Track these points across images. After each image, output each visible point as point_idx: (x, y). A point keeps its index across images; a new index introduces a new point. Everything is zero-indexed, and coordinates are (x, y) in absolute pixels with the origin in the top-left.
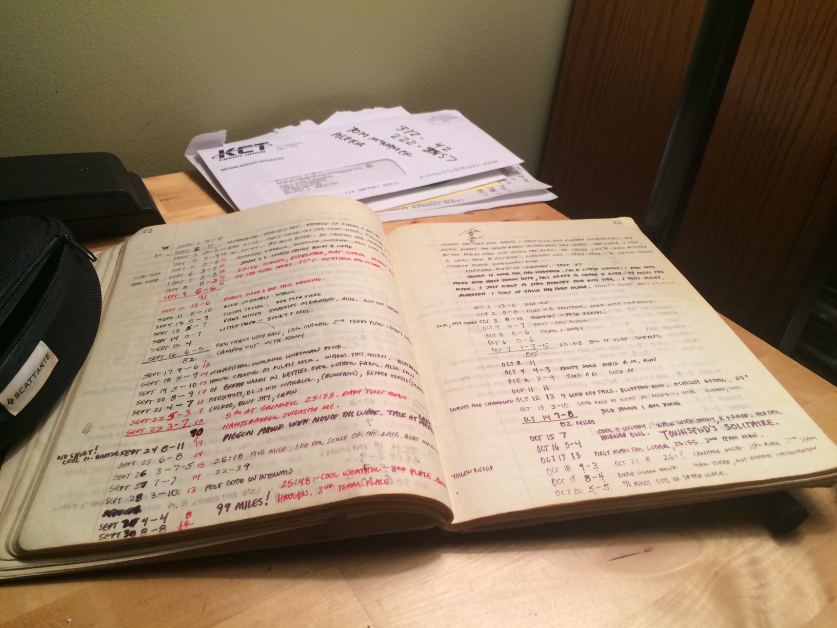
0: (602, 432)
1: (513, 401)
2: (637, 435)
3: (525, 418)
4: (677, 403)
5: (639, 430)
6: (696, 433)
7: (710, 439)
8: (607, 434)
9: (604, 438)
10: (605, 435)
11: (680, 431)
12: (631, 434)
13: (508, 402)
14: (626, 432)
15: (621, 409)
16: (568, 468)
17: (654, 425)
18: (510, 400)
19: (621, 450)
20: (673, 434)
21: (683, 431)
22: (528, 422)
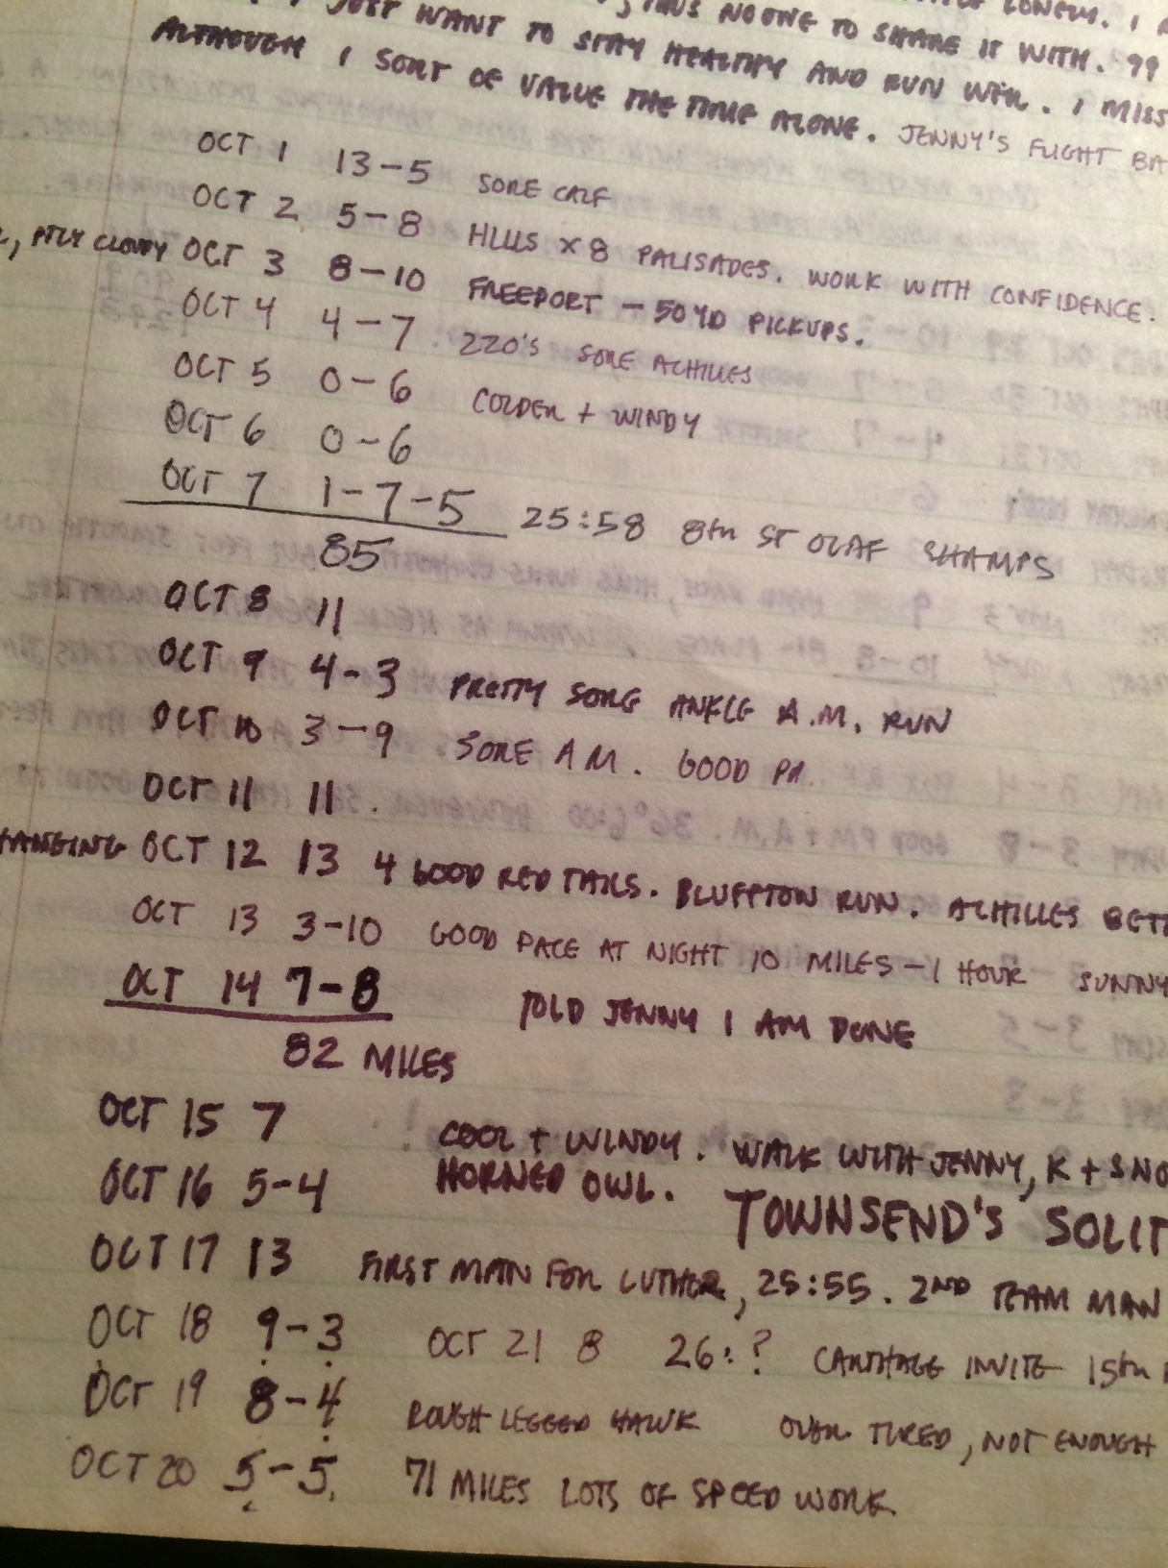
0: (460, 1141)
1: (121, 847)
2: (613, 1191)
3: (135, 967)
4: (900, 1035)
5: (639, 1164)
6: (892, 1237)
7: (937, 1285)
8: (477, 1156)
9: (450, 1177)
10: (464, 1157)
11: (825, 1206)
12: (591, 1176)
13: (93, 851)
14: (570, 1164)
15: (623, 1009)
16: (198, 1322)
17: (722, 1146)
18: (111, 839)
19: (498, 1263)
20: (786, 1218)
21: (841, 1212)
22: (141, 997)
